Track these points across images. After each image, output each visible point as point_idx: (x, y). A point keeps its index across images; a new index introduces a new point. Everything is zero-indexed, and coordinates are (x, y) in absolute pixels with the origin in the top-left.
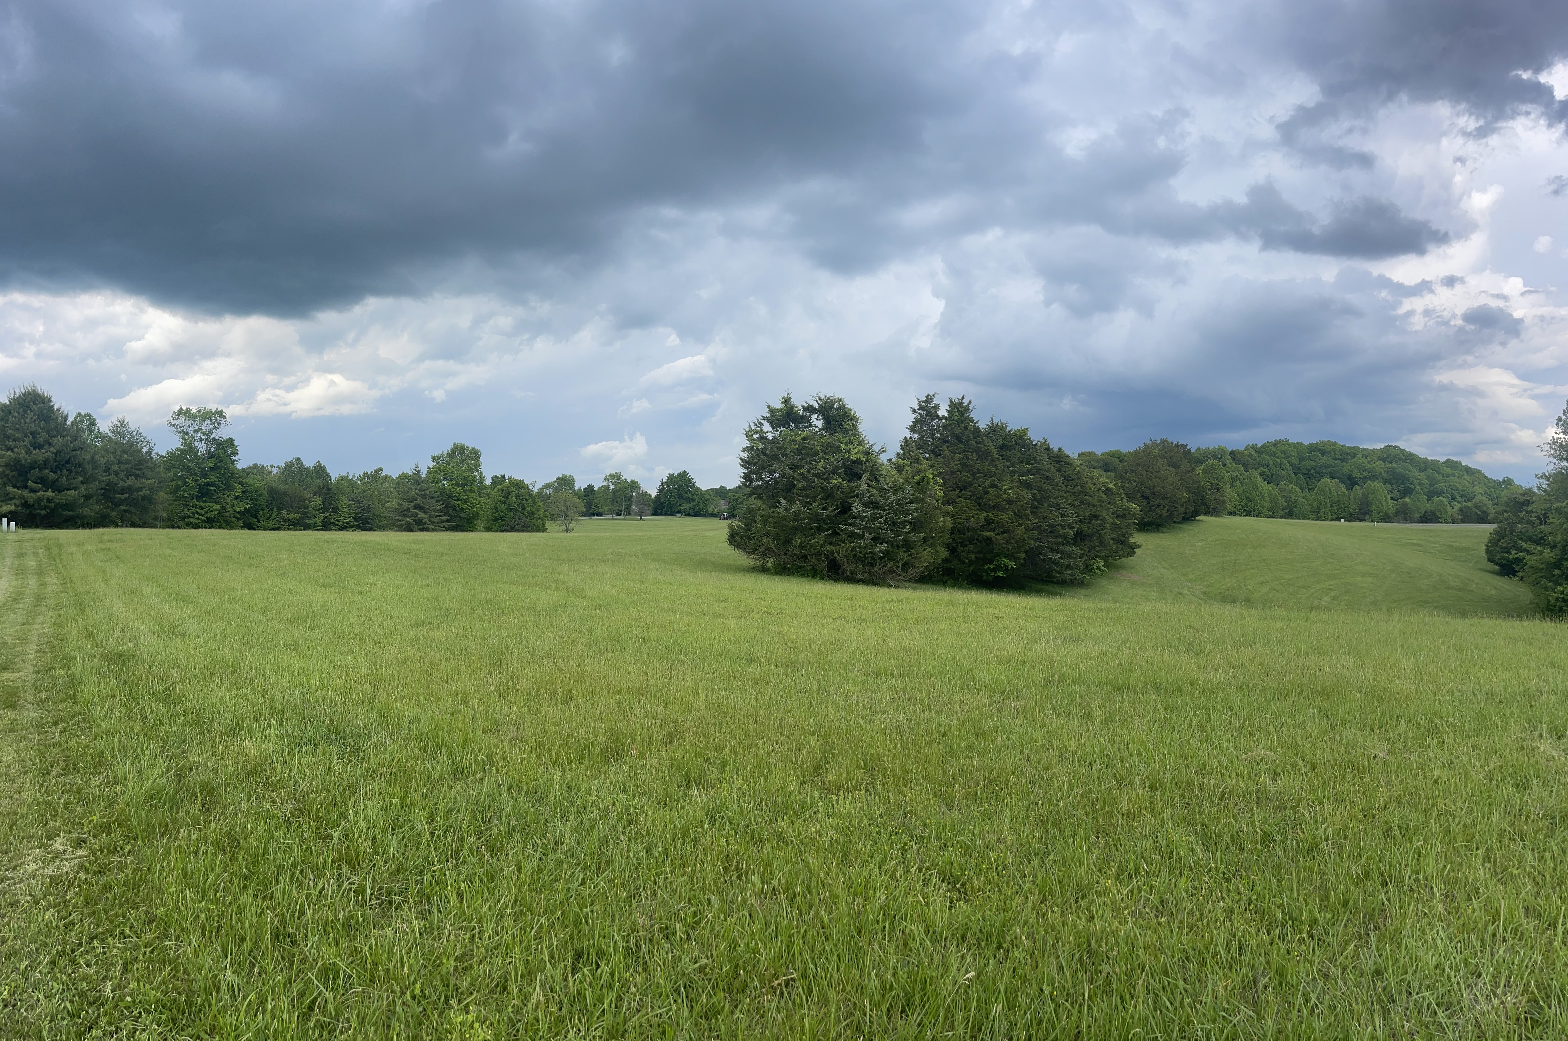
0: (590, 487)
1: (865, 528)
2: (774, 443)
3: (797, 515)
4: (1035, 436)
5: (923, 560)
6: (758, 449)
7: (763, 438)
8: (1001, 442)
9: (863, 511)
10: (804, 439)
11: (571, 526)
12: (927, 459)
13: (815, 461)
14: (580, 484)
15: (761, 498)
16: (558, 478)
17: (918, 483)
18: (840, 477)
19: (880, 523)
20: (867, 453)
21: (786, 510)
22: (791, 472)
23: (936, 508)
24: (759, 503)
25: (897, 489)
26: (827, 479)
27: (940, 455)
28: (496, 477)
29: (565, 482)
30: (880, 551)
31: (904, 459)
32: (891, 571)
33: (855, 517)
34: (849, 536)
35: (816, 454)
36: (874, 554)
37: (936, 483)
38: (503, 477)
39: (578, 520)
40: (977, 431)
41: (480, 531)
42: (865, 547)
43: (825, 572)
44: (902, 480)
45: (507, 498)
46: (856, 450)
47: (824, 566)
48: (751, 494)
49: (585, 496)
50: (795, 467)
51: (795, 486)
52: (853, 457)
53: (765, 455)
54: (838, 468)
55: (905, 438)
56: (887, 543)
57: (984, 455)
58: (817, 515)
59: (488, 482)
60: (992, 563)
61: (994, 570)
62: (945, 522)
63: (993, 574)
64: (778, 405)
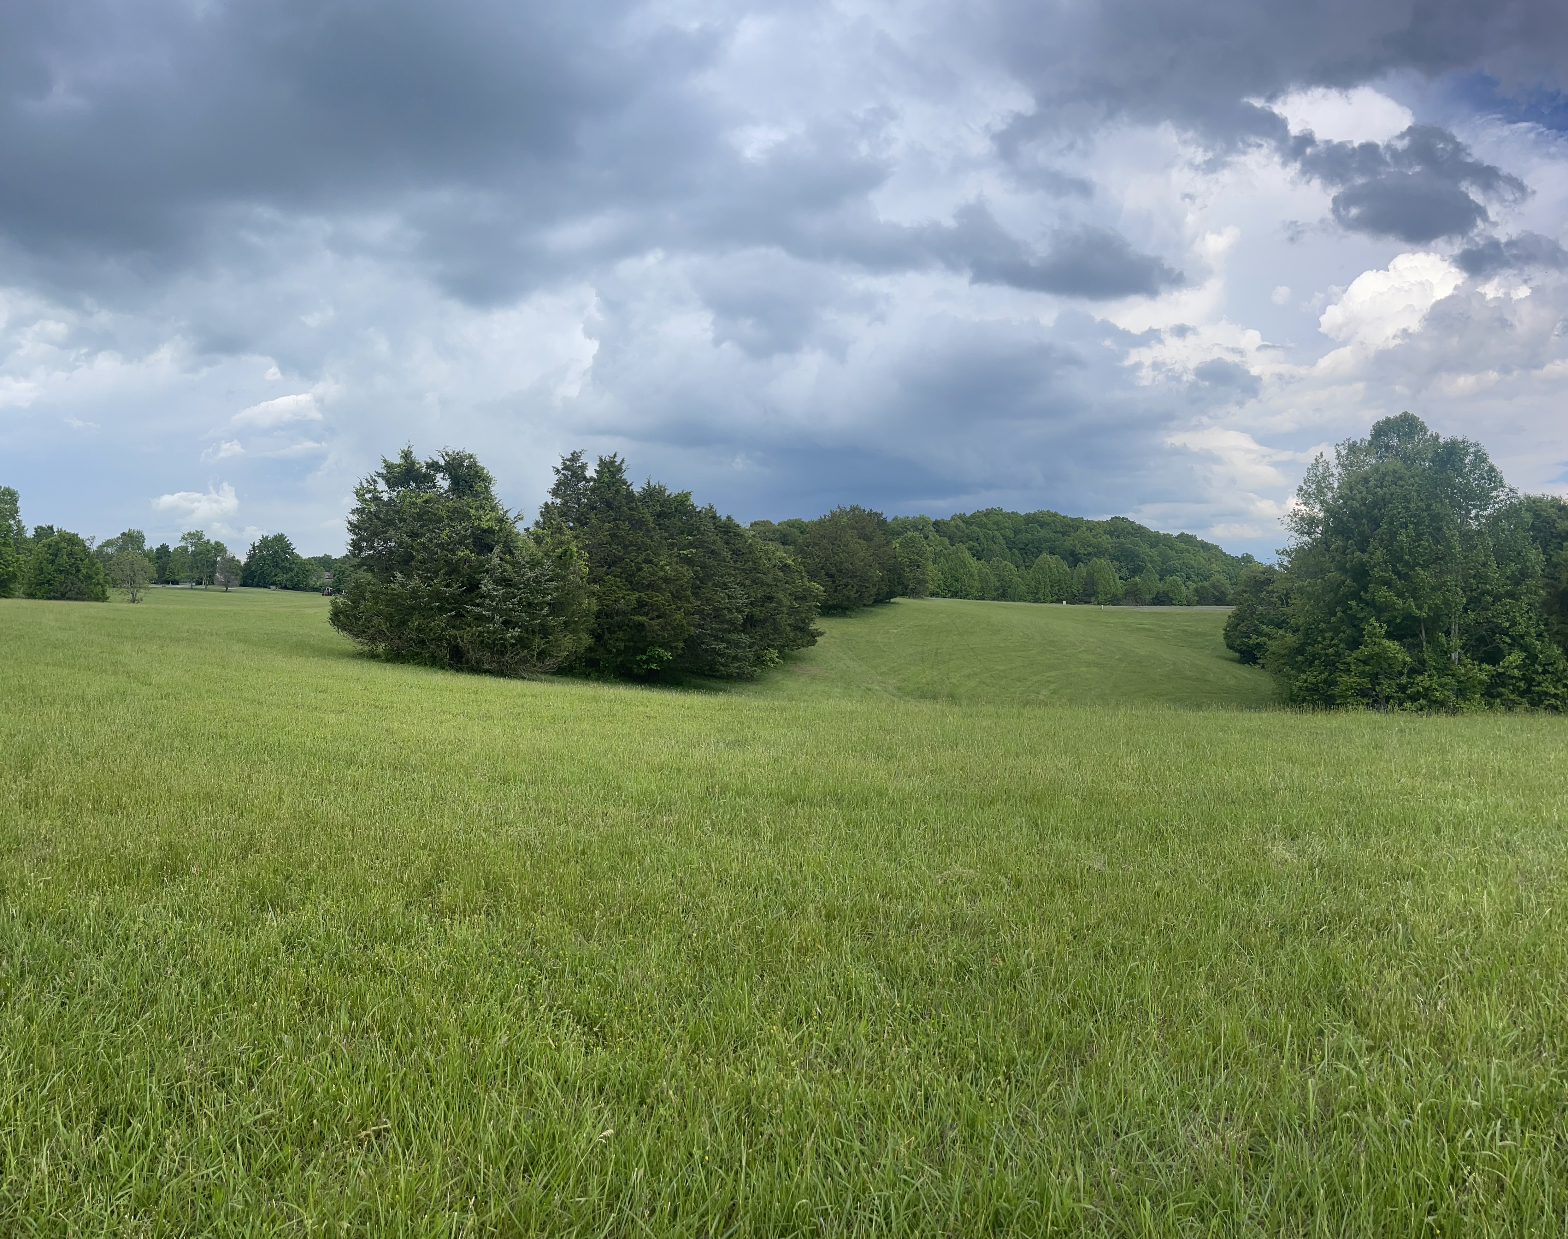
0: (164, 548)
1: (495, 609)
2: (390, 505)
3: (415, 591)
4: (699, 502)
5: (563, 648)
6: (370, 512)
7: (376, 499)
8: (658, 508)
9: (494, 589)
10: (426, 502)
11: (139, 595)
12: (571, 529)
13: (439, 528)
14: (152, 543)
15: (373, 571)
16: (123, 534)
17: (560, 558)
18: (467, 548)
19: (513, 604)
20: (501, 520)
21: (403, 585)
22: (409, 541)
23: (580, 587)
24: (369, 576)
25: (534, 564)
26: (452, 550)
27: (586, 524)
28: (41, 528)
29: (132, 539)
30: (512, 637)
31: (543, 529)
32: (524, 661)
33: (483, 597)
34: (476, 619)
35: (440, 520)
36: (505, 640)
37: (580, 557)
38: (51, 528)
39: (149, 589)
40: (630, 495)
41: (18, 597)
42: (494, 632)
43: (446, 660)
44: (540, 554)
45: (56, 556)
46: (488, 517)
47: (445, 653)
48: (360, 566)
49: (158, 558)
50: (414, 535)
51: (413, 557)
52: (484, 525)
53: (379, 518)
54: (465, 537)
55: (546, 504)
56: (519, 627)
57: (638, 524)
58: (438, 592)
59: (30, 534)
60: (644, 653)
61: (647, 662)
62: (589, 604)
63: (645, 667)
64: (397, 460)
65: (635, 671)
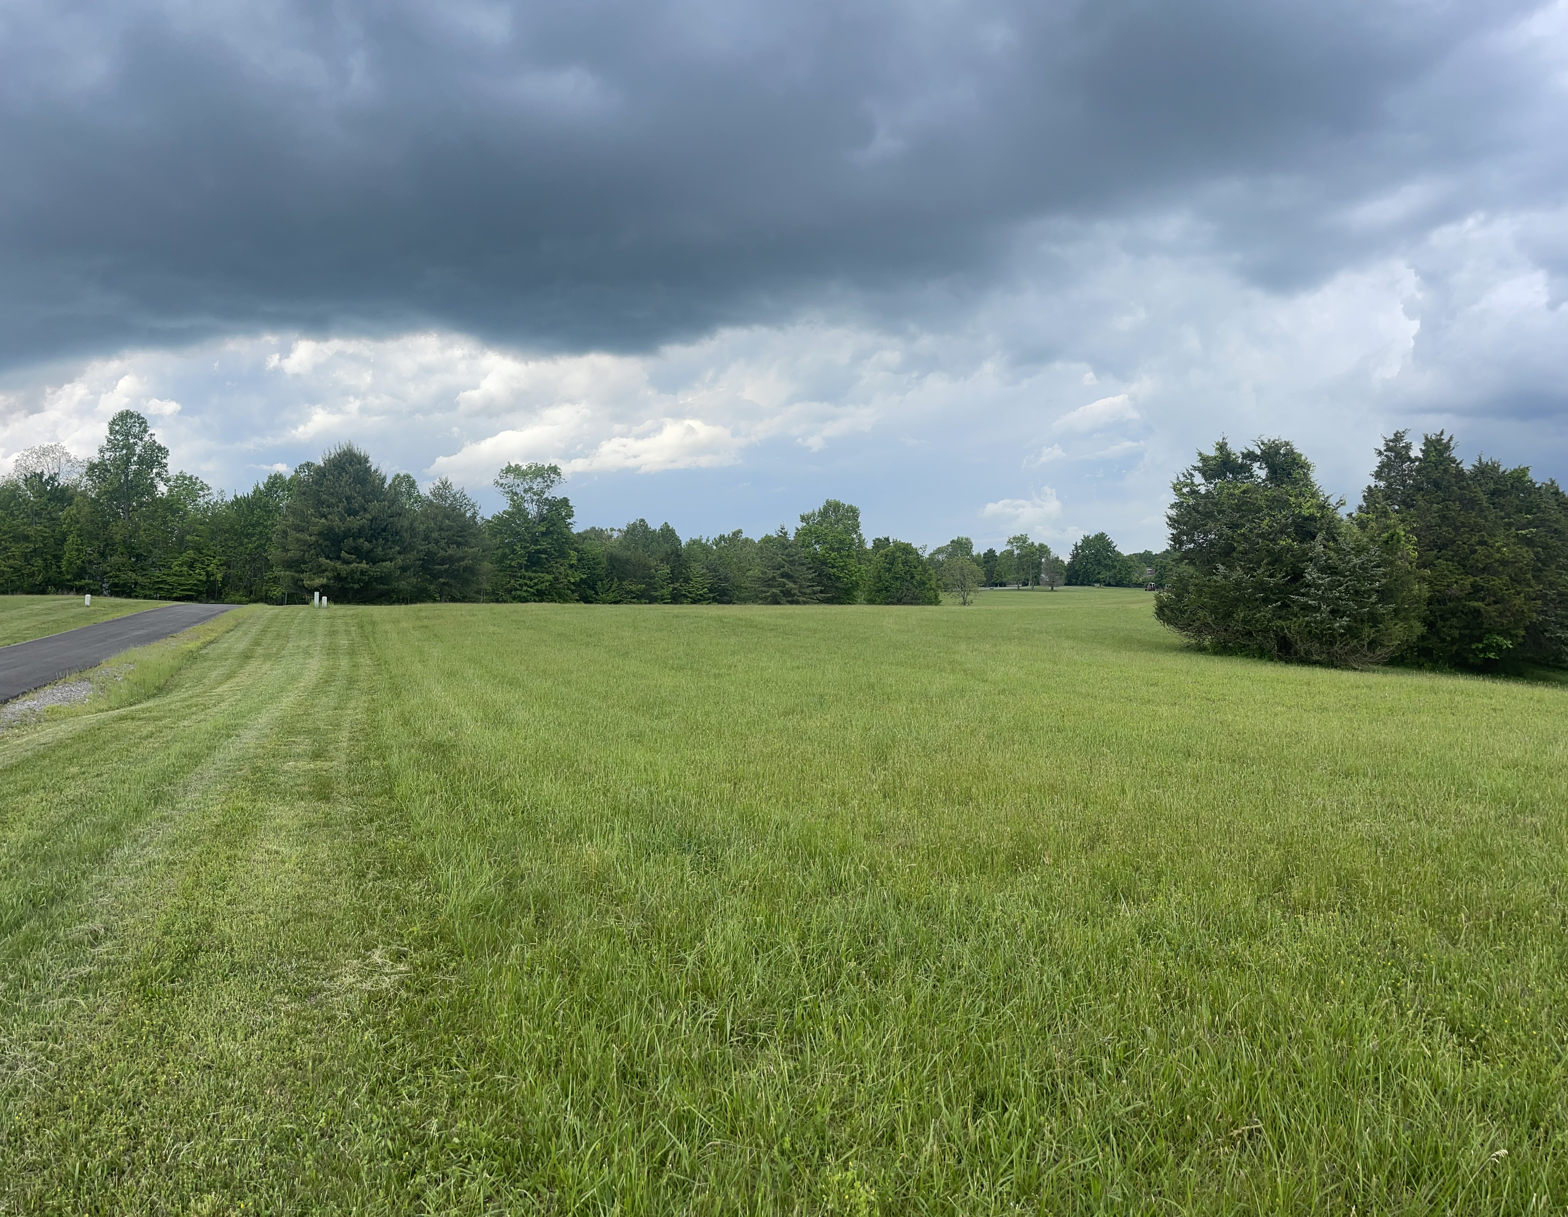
0: (991, 552)
1: (1322, 598)
2: (1207, 497)
3: (1238, 583)
4: (1538, 478)
5: (1394, 637)
6: (1188, 506)
7: (1194, 493)
8: (1492, 486)
9: (1319, 578)
10: (1244, 492)
11: (969, 598)
12: (1397, 512)
13: (1258, 518)
14: (979, 549)
15: (1194, 564)
16: (953, 542)
17: (1386, 542)
18: (1289, 537)
19: (1340, 592)
20: (1322, 507)
21: (1225, 577)
22: (1230, 533)
23: (1409, 573)
24: (1191, 570)
25: (1360, 550)
26: (1274, 539)
27: (1413, 506)
28: (878, 539)
29: (961, 546)
30: (1341, 627)
31: (1368, 513)
32: (1354, 651)
33: (1308, 586)
34: (1302, 609)
35: (1260, 509)
36: (1334, 630)
37: (1408, 541)
38: (887, 539)
39: (978, 592)
40: (1460, 473)
41: (861, 604)
42: (1322, 622)
43: (1274, 652)
44: (1365, 539)
45: (892, 564)
46: (1309, 504)
47: (1273, 645)
48: (1181, 560)
49: (985, 562)
50: (1234, 526)
51: (1234, 549)
52: (1305, 513)
53: (1198, 512)
54: (1286, 526)
55: (1369, 487)
56: (1348, 616)
57: (1470, 504)
58: (1262, 583)
59: (869, 545)
60: (1480, 641)
61: (1483, 651)
62: (1418, 589)
63: (1482, 656)
64: (1212, 452)
65: (1471, 661)
